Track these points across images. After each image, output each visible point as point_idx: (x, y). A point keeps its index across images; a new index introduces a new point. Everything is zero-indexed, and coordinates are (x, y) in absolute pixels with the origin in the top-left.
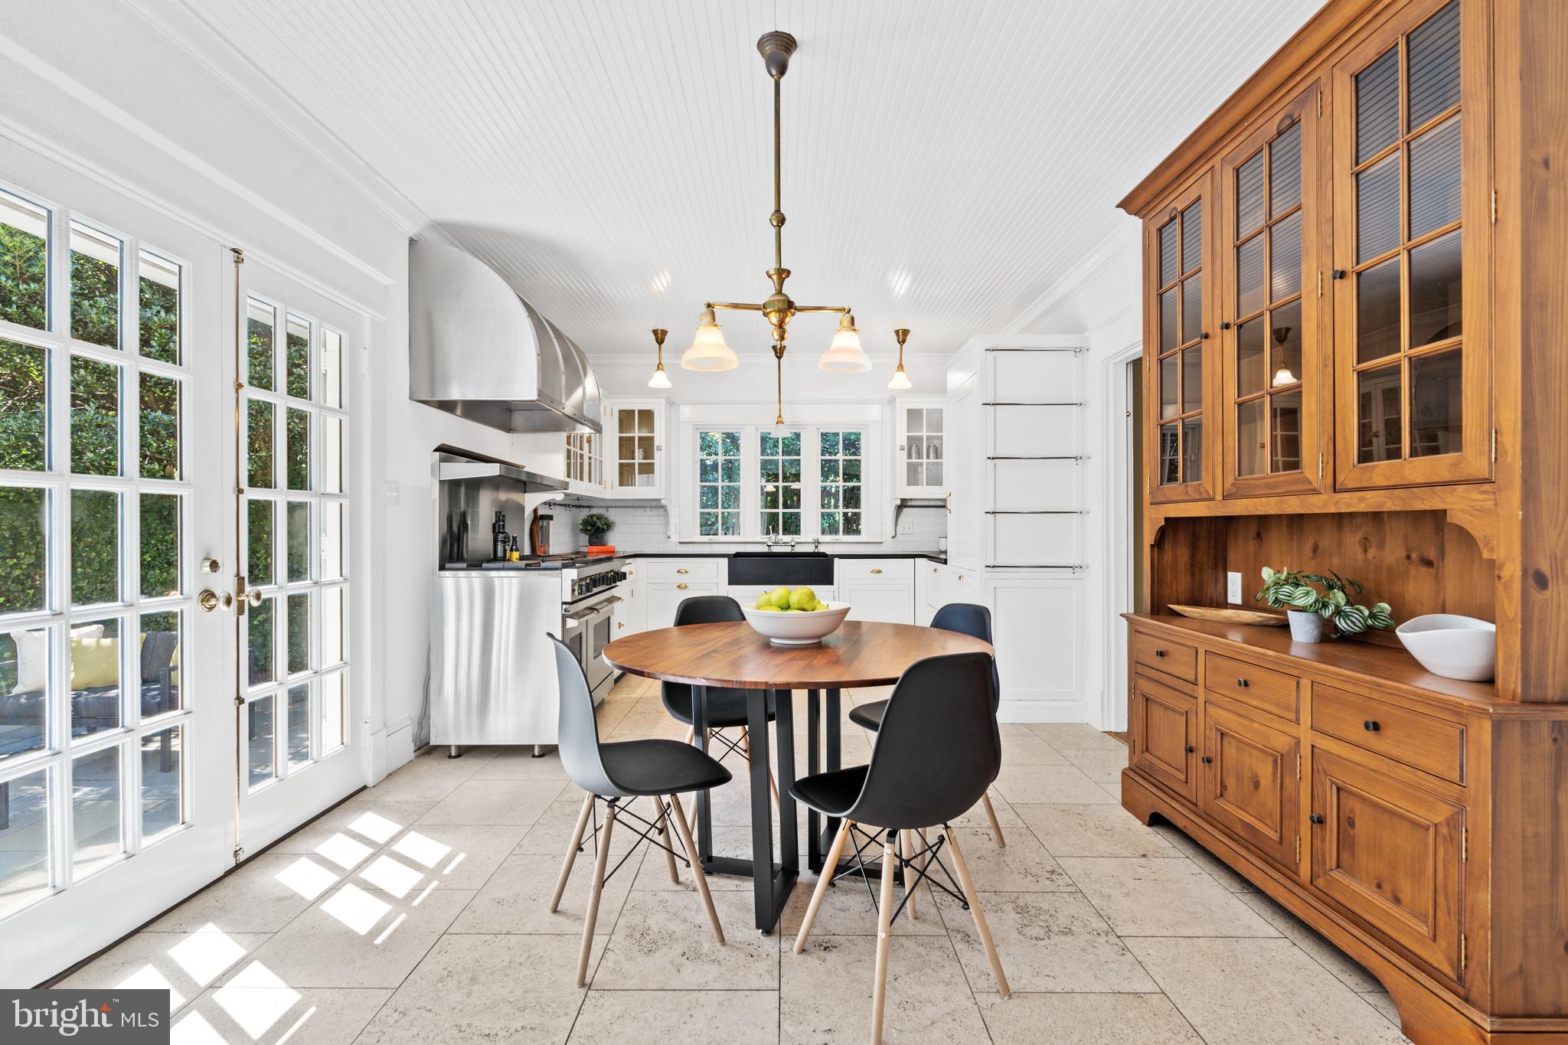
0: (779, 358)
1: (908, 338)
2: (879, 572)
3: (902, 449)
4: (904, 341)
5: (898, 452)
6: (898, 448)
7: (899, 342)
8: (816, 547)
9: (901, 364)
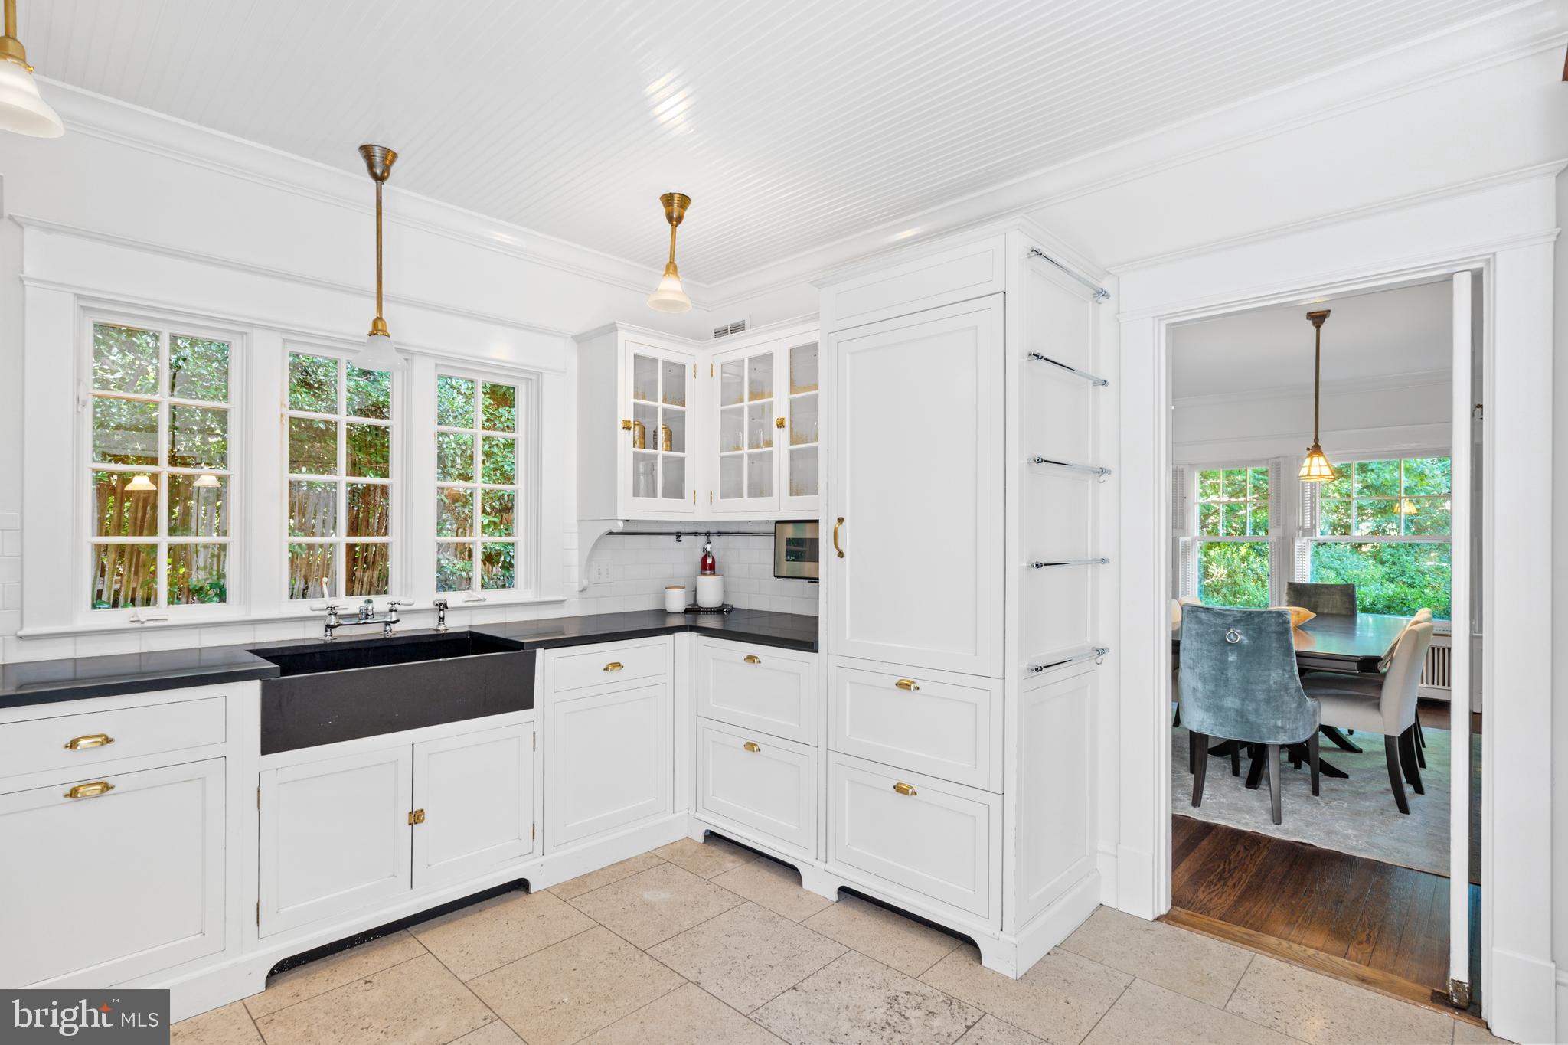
0: (380, 179)
1: (688, 214)
2: (617, 665)
3: (627, 428)
4: (680, 219)
5: (622, 433)
6: (620, 425)
7: (670, 219)
8: (441, 619)
9: (672, 262)
